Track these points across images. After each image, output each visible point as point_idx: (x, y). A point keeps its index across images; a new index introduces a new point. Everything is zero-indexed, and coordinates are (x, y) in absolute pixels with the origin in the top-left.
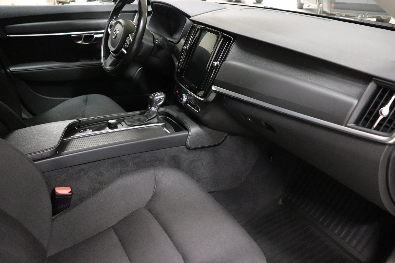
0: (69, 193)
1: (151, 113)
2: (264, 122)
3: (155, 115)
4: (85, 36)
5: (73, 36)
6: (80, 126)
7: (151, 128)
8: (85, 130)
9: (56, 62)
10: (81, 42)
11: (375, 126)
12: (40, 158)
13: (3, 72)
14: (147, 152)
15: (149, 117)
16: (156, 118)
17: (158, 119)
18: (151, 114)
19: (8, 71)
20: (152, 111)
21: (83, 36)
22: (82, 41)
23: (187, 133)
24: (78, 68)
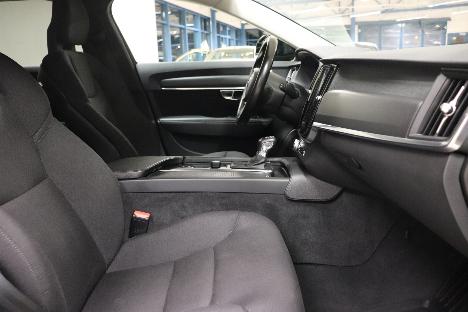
0: (147, 218)
1: (258, 157)
2: (354, 159)
3: (263, 160)
4: (235, 92)
5: (222, 92)
6: (184, 163)
7: (254, 173)
8: (186, 167)
9: (203, 117)
10: (230, 98)
11: (438, 131)
12: (126, 178)
13: (153, 122)
14: (237, 194)
15: (256, 162)
16: (263, 165)
17: (265, 166)
18: (258, 159)
19: (159, 121)
20: (259, 156)
21: (233, 92)
22: (232, 97)
23: (288, 180)
24: (222, 123)
